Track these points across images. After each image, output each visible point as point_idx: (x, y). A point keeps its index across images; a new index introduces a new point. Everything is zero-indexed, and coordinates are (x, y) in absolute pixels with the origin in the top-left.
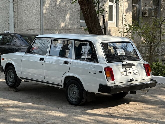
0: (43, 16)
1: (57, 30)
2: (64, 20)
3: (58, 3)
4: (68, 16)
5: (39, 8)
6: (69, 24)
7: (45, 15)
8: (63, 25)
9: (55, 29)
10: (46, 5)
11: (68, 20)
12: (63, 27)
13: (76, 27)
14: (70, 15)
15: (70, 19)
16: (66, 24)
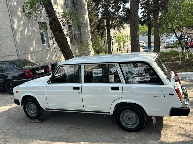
0: (17, 44)
1: (29, 53)
2: (32, 45)
3: (26, 34)
4: (34, 43)
5: (13, 39)
6: (36, 48)
7: (19, 43)
8: (32, 49)
9: (27, 53)
10: (17, 36)
11: (35, 45)
12: (32, 51)
13: (40, 49)
14: (35, 42)
15: (36, 44)
16: (34, 48)
